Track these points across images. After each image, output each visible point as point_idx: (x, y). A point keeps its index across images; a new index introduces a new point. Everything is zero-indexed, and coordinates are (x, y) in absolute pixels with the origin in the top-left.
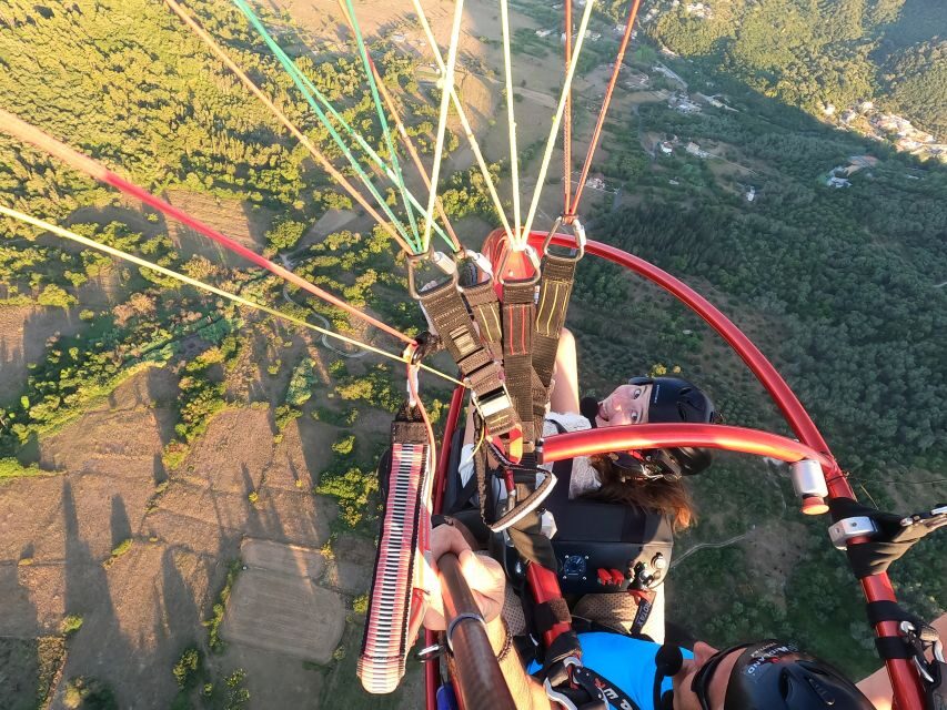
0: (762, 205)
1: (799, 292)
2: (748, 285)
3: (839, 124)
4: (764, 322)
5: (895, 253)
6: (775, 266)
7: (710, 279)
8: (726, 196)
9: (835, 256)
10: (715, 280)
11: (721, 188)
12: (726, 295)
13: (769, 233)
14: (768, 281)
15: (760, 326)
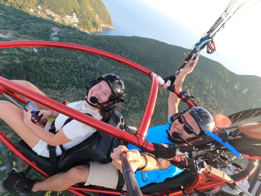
0: (42, 53)
1: (75, 80)
2: (62, 85)
3: (37, 15)
4: (74, 95)
5: (84, 58)
6: (63, 75)
7: (49, 87)
8: (29, 53)
9: (74, 65)
10: (51, 87)
11: (24, 50)
12: (58, 91)
13: (52, 63)
14: (65, 80)
15: (74, 97)
